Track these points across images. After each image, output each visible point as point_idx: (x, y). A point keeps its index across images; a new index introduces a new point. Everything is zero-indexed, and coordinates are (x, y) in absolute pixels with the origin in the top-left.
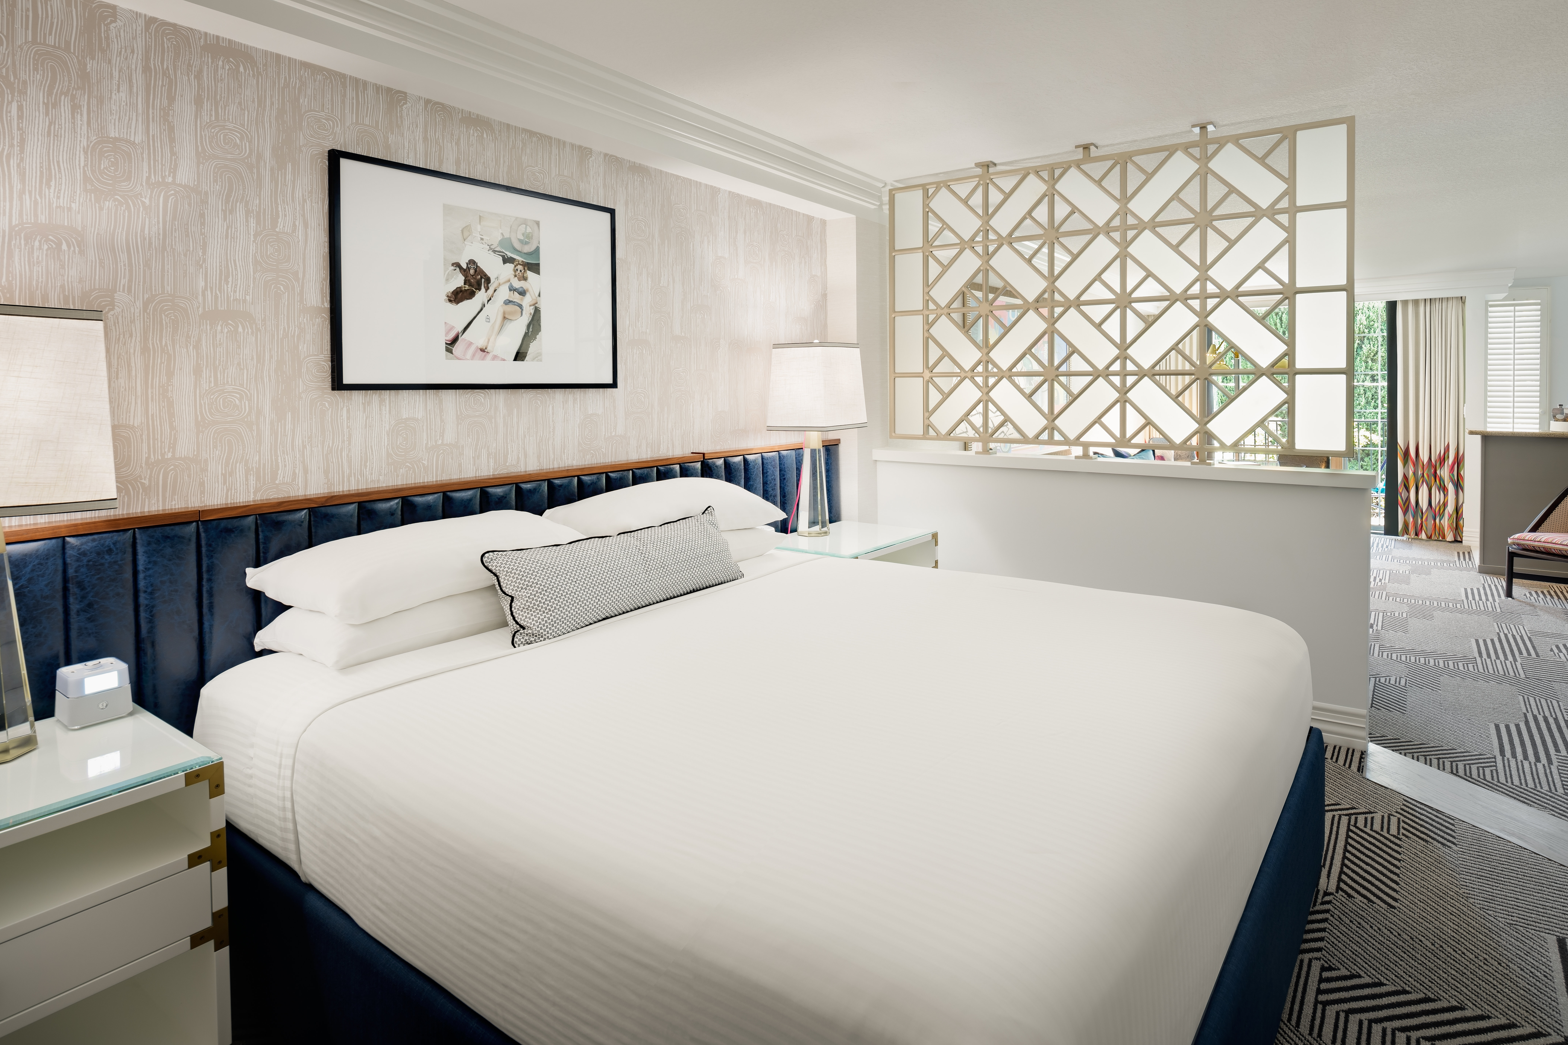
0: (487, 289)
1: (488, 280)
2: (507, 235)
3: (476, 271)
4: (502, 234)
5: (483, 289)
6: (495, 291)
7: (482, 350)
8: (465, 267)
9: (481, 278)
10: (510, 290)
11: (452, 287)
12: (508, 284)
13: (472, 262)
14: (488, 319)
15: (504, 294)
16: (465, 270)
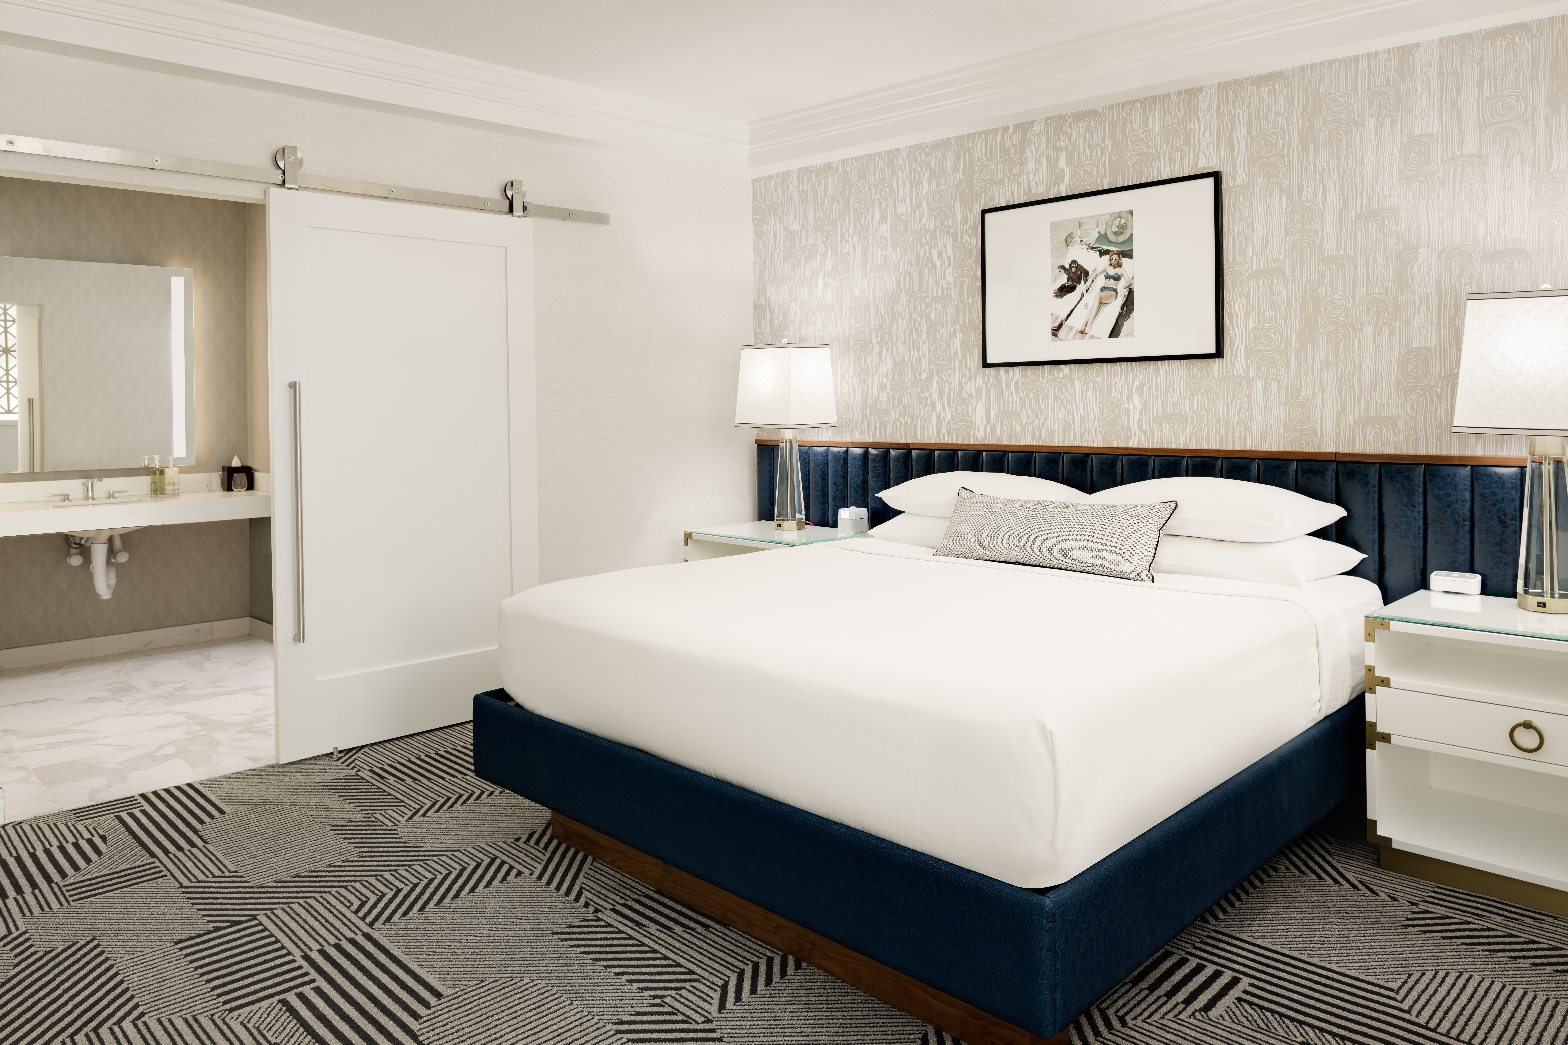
0: (1086, 281)
1: (1087, 274)
2: (1102, 232)
3: (1077, 268)
4: (1099, 232)
5: (1083, 282)
6: (1093, 281)
7: (1082, 332)
8: (1067, 267)
9: (1081, 273)
10: (1106, 278)
11: (1058, 286)
12: (1104, 274)
13: (1074, 262)
14: (1086, 306)
15: (1101, 282)
16: (1068, 270)
